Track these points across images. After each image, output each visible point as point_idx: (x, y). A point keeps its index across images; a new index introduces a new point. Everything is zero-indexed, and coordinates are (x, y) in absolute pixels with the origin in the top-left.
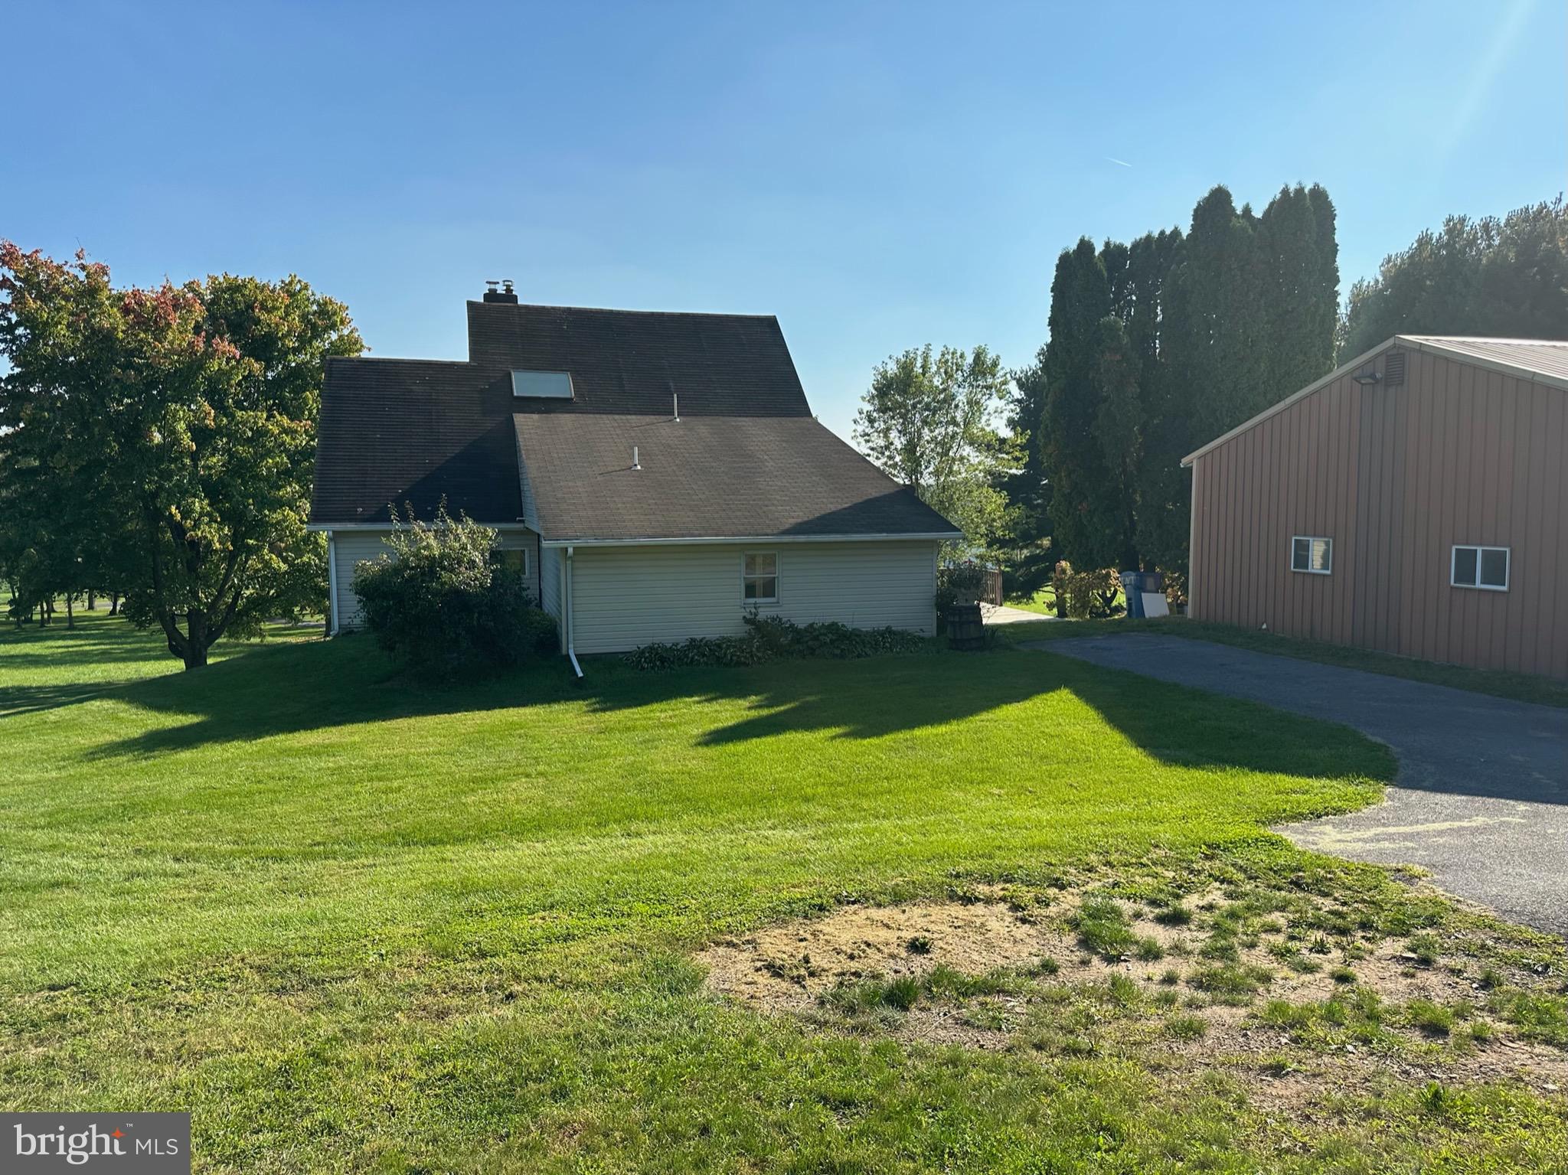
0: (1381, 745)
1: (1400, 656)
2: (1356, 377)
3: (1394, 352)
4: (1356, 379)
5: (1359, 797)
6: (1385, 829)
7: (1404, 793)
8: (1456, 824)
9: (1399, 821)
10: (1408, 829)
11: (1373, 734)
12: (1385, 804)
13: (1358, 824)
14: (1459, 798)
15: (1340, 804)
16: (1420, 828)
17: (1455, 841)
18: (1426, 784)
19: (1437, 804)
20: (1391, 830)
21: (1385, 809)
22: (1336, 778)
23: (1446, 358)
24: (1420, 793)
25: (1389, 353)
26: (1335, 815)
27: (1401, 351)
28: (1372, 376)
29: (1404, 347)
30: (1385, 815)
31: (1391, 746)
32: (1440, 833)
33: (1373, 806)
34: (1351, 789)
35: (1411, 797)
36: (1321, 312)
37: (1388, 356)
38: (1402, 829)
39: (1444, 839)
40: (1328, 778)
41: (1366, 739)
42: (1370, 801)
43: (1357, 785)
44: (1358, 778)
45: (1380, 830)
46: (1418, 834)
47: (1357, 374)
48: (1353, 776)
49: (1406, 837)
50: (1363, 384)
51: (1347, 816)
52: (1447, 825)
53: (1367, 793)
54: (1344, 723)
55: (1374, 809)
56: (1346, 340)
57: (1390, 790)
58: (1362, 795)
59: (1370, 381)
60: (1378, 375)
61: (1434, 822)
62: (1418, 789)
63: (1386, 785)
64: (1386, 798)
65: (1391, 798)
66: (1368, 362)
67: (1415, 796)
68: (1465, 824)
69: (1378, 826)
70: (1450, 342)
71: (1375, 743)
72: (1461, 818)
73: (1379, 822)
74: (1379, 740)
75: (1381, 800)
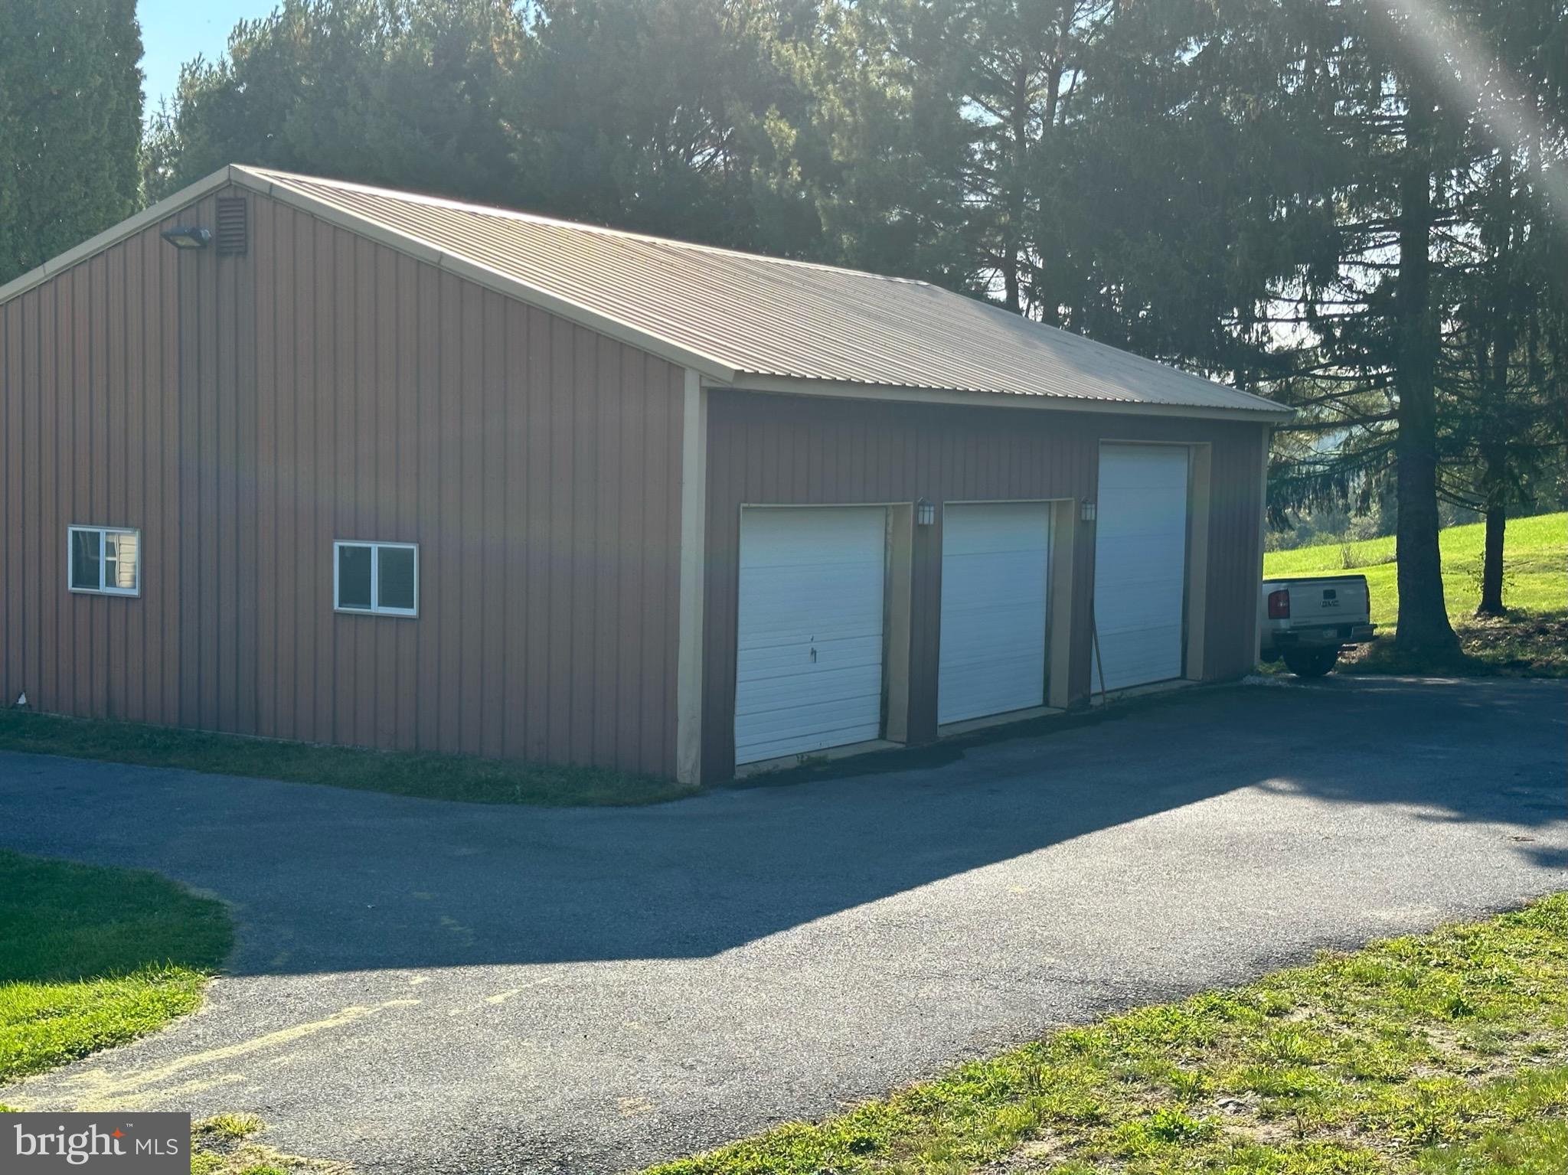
0: (209, 903)
1: (259, 738)
2: (168, 231)
3: (228, 194)
4: (166, 236)
5: (159, 1005)
6: (196, 1058)
7: (236, 985)
8: (314, 1026)
9: (224, 1036)
10: (235, 1050)
11: (199, 886)
12: (203, 1011)
13: (150, 1056)
14: (326, 978)
15: (123, 1024)
16: (255, 1044)
17: (312, 1057)
18: (278, 962)
19: (289, 996)
20: (206, 1056)
21: (201, 1020)
22: (123, 975)
23: (312, 215)
24: (264, 980)
25: (220, 195)
26: (113, 1046)
27: (240, 194)
28: (195, 234)
29: (247, 189)
30: (199, 1031)
31: (227, 902)
32: (287, 1048)
33: (183, 1018)
34: (148, 991)
35: (247, 990)
36: (112, 105)
37: (221, 200)
38: (225, 1053)
39: (292, 1056)
40: (109, 977)
41: (187, 896)
42: (177, 1010)
43: (159, 983)
44: (162, 967)
45: (186, 1061)
46: (251, 1055)
47: (169, 226)
48: (153, 968)
49: (231, 1065)
50: (180, 247)
51: (135, 1044)
52: (299, 1031)
53: (174, 995)
54: (151, 871)
55: (184, 1023)
56: (176, 167)
57: (216, 982)
58: (164, 1001)
59: (192, 242)
60: (206, 233)
61: (280, 1028)
62: (261, 973)
63: (209, 975)
64: (206, 999)
65: (215, 998)
66: (188, 206)
67: (254, 987)
68: (329, 1023)
69: (186, 1053)
70: (318, 186)
71: (201, 900)
72: (322, 1014)
73: (189, 1046)
74: (208, 894)
75: (197, 1003)
